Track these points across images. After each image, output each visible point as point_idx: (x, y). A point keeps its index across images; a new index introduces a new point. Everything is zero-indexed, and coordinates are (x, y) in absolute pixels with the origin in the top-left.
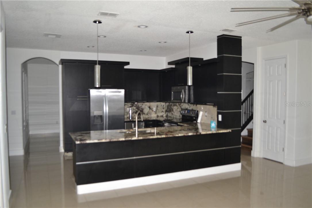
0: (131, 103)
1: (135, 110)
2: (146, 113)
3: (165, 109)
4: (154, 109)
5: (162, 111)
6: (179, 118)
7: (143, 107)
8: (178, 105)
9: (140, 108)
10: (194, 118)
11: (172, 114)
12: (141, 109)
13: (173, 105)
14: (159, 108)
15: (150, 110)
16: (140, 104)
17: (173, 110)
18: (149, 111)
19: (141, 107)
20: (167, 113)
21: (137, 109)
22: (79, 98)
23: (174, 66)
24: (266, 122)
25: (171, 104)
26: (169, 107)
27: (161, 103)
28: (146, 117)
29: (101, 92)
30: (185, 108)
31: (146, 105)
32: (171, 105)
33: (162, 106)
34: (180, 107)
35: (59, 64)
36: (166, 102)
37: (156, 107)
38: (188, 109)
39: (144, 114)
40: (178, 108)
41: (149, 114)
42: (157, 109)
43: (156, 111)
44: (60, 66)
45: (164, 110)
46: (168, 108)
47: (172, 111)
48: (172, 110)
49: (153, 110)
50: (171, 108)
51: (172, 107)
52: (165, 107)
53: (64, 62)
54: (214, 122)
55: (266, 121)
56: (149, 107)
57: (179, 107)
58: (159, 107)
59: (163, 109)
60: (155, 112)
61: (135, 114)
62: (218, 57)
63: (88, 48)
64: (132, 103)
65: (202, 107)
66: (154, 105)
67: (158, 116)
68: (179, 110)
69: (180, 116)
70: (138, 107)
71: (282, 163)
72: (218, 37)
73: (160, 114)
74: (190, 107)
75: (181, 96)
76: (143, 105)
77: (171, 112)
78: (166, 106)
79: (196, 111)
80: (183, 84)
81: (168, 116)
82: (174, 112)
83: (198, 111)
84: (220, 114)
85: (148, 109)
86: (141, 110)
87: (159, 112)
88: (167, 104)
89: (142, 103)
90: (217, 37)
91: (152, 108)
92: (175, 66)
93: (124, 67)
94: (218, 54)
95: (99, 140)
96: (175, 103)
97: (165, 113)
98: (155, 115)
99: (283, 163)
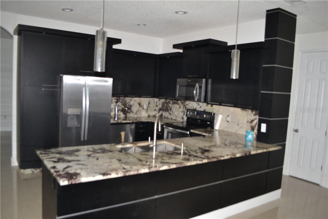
0: (115, 98)
1: (121, 106)
2: (135, 111)
3: (158, 106)
4: (145, 107)
5: (154, 109)
6: (181, 120)
7: (132, 103)
8: (181, 104)
9: (127, 105)
10: (209, 123)
11: (170, 114)
12: (129, 105)
13: (171, 103)
14: (150, 106)
15: (140, 107)
16: (128, 99)
17: (171, 109)
18: (138, 109)
19: (129, 103)
20: (161, 112)
21: (124, 105)
22: (45, 87)
23: (181, 51)
24: (297, 132)
25: (168, 100)
26: (166, 105)
27: (153, 99)
28: (134, 117)
29: (79, 80)
30: (192, 109)
31: (135, 101)
32: (169, 102)
33: (155, 102)
34: (184, 105)
35: (14, 34)
36: (160, 98)
37: (148, 103)
38: (197, 109)
39: (132, 112)
40: (180, 107)
41: (139, 112)
42: (148, 107)
43: (147, 108)
44: (16, 38)
45: (157, 109)
46: (163, 105)
47: (171, 111)
48: (169, 109)
49: (143, 107)
50: (168, 106)
51: (170, 105)
52: (159, 104)
53: (22, 30)
54: (251, 133)
55: (297, 130)
56: (139, 104)
57: (182, 106)
58: (151, 104)
59: (156, 107)
60: (146, 110)
61: (120, 112)
62: (265, 41)
63: (62, 11)
64: (117, 97)
65: (222, 108)
66: (145, 101)
67: (149, 116)
68: (181, 110)
69: (183, 118)
70: (125, 103)
71: (318, 185)
72: (267, 11)
73: (152, 113)
74: (201, 107)
75: (195, 92)
76: (131, 100)
77: (168, 111)
78: (161, 103)
79: (213, 114)
80: (196, 76)
81: (163, 116)
82: (173, 112)
83: (214, 114)
84: (264, 123)
85: (138, 106)
86: (129, 107)
87: (151, 110)
88: (163, 100)
89: (131, 98)
90: (265, 11)
91: (142, 105)
92: (183, 51)
93: (112, 47)
94: (266, 36)
95: (104, 174)
96: (176, 101)
97: (158, 112)
98: (146, 115)
99: (320, 185)
